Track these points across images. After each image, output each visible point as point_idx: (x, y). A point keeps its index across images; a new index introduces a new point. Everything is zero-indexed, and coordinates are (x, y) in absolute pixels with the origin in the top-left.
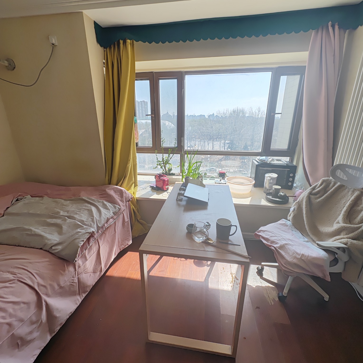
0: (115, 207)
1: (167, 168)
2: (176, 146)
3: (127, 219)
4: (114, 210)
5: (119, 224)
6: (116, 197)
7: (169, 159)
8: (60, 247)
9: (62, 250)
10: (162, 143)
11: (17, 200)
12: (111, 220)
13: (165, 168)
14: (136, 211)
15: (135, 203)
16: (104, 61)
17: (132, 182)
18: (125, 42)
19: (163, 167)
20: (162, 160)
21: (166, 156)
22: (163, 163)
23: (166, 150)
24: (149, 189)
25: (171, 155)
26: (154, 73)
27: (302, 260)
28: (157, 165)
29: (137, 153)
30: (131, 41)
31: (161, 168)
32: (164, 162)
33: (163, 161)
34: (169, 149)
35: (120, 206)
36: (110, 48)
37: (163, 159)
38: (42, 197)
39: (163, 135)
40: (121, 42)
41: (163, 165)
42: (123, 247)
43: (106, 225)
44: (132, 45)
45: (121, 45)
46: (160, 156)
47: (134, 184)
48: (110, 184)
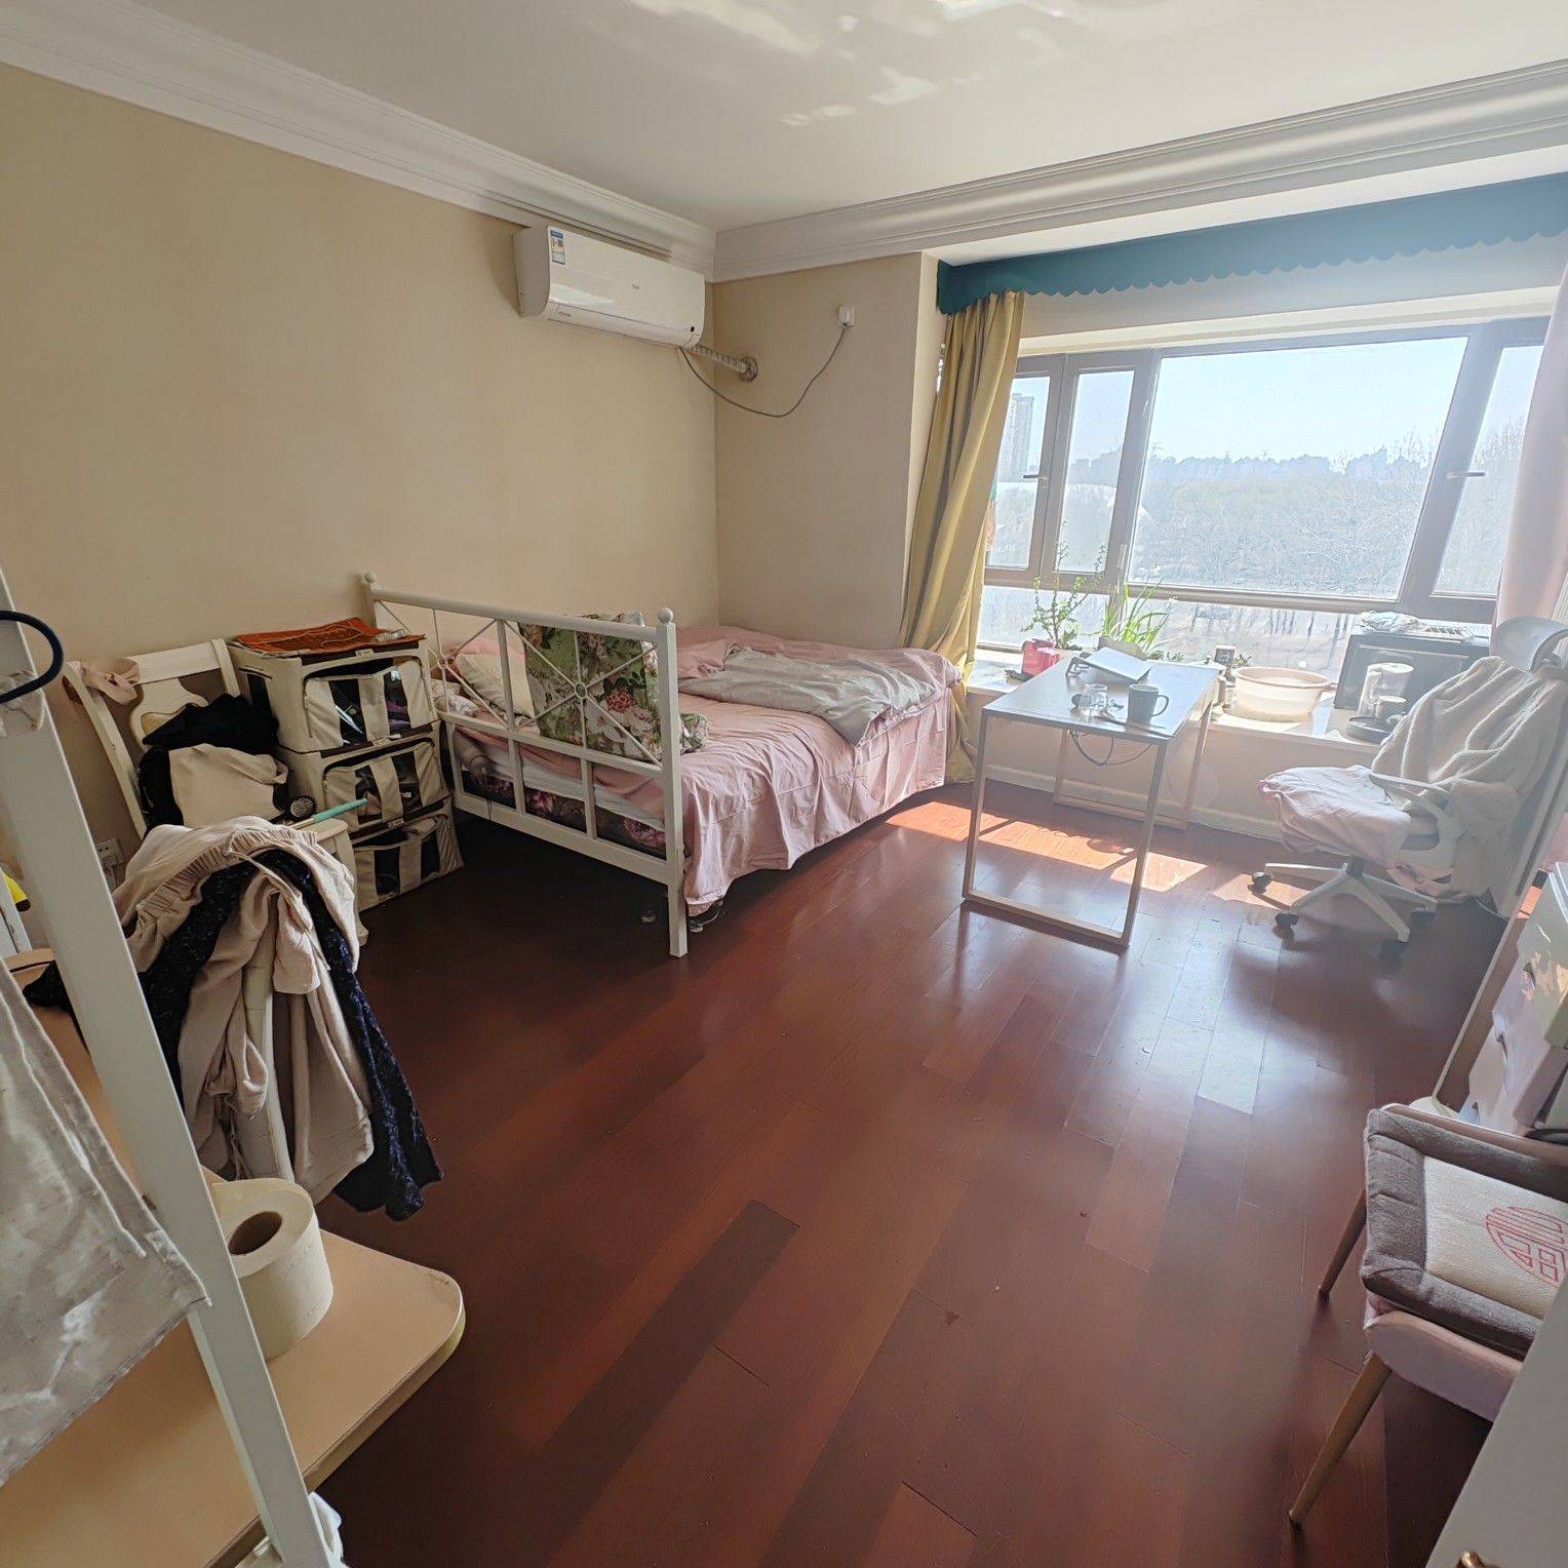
0: (924, 687)
1: (1061, 634)
2: (1101, 568)
3: (942, 727)
4: (922, 692)
5: (925, 728)
6: (927, 668)
7: (1073, 605)
8: (839, 714)
9: (843, 718)
10: (1058, 558)
11: (732, 652)
12: (914, 708)
13: (1056, 631)
14: (963, 720)
15: (963, 700)
16: (943, 346)
17: (960, 650)
18: (1002, 297)
19: (1051, 628)
20: (1050, 608)
21: (1064, 596)
22: (1054, 617)
23: (1067, 582)
24: (1002, 677)
25: (1080, 596)
26: (1067, 357)
27: (1336, 818)
28: (1035, 620)
29: (985, 584)
30: (1018, 294)
31: (1046, 627)
32: (1057, 613)
33: (1053, 611)
34: (1078, 578)
35: (933, 685)
36: (964, 311)
37: (1054, 605)
38: (772, 654)
39: (1066, 535)
40: (993, 298)
41: (1051, 621)
42: (923, 786)
43: (905, 712)
44: (1019, 304)
45: (992, 306)
46: (1046, 598)
47: (965, 655)
48: (908, 647)
